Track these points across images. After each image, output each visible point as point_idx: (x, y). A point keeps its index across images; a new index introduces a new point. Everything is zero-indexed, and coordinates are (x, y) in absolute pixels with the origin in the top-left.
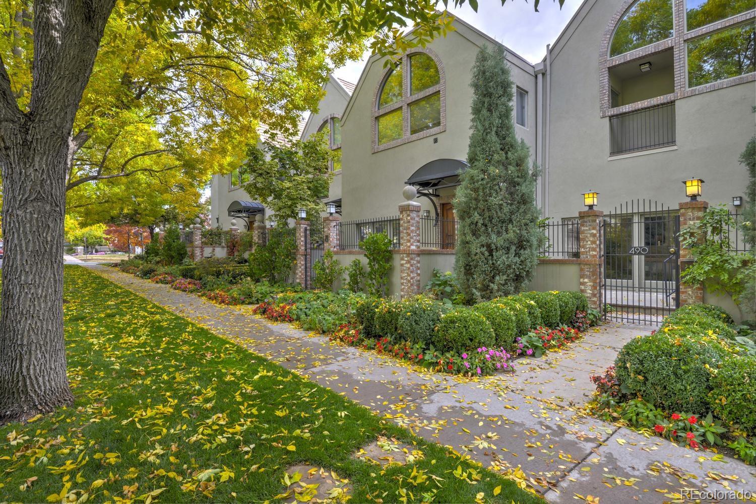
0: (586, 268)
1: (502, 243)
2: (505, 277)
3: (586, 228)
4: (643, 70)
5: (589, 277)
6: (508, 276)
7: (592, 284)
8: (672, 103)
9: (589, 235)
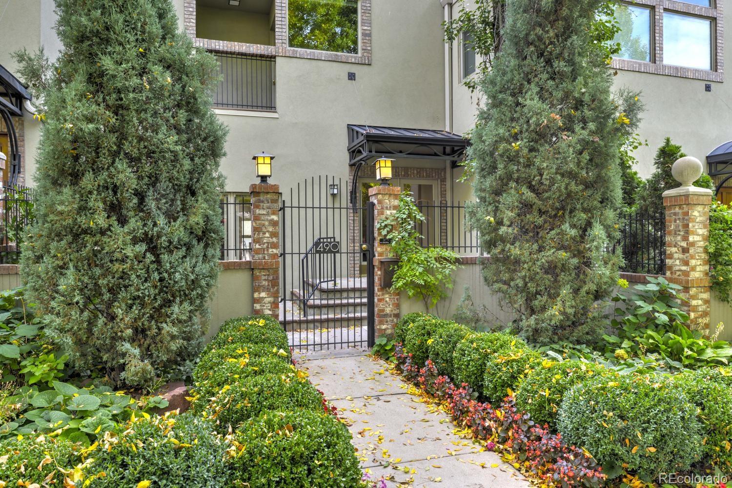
0: (262, 275)
3: (262, 212)
5: (267, 290)
7: (271, 299)
8: (272, 58)
9: (267, 223)
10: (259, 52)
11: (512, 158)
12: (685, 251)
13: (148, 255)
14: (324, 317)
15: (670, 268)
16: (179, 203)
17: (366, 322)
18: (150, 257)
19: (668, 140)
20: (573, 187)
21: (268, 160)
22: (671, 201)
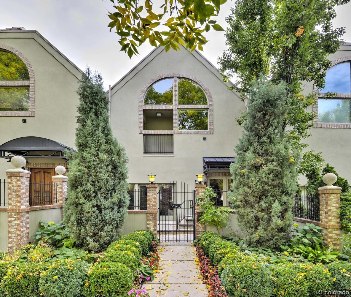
0: (150, 216)
1: (109, 205)
2: (111, 227)
3: (150, 194)
4: (158, 116)
5: (152, 221)
6: (113, 226)
7: (154, 224)
8: (172, 135)
9: (152, 198)
10: (167, 133)
11: (242, 176)
12: (326, 213)
13: (97, 211)
14: (186, 230)
15: (321, 220)
16: (109, 194)
17: (192, 232)
18: (98, 212)
19: (328, 165)
20: (266, 187)
21: (153, 177)
22: (321, 192)
